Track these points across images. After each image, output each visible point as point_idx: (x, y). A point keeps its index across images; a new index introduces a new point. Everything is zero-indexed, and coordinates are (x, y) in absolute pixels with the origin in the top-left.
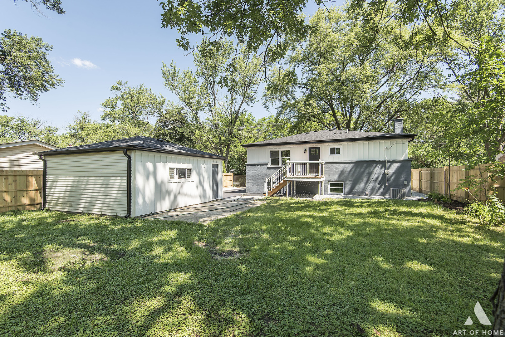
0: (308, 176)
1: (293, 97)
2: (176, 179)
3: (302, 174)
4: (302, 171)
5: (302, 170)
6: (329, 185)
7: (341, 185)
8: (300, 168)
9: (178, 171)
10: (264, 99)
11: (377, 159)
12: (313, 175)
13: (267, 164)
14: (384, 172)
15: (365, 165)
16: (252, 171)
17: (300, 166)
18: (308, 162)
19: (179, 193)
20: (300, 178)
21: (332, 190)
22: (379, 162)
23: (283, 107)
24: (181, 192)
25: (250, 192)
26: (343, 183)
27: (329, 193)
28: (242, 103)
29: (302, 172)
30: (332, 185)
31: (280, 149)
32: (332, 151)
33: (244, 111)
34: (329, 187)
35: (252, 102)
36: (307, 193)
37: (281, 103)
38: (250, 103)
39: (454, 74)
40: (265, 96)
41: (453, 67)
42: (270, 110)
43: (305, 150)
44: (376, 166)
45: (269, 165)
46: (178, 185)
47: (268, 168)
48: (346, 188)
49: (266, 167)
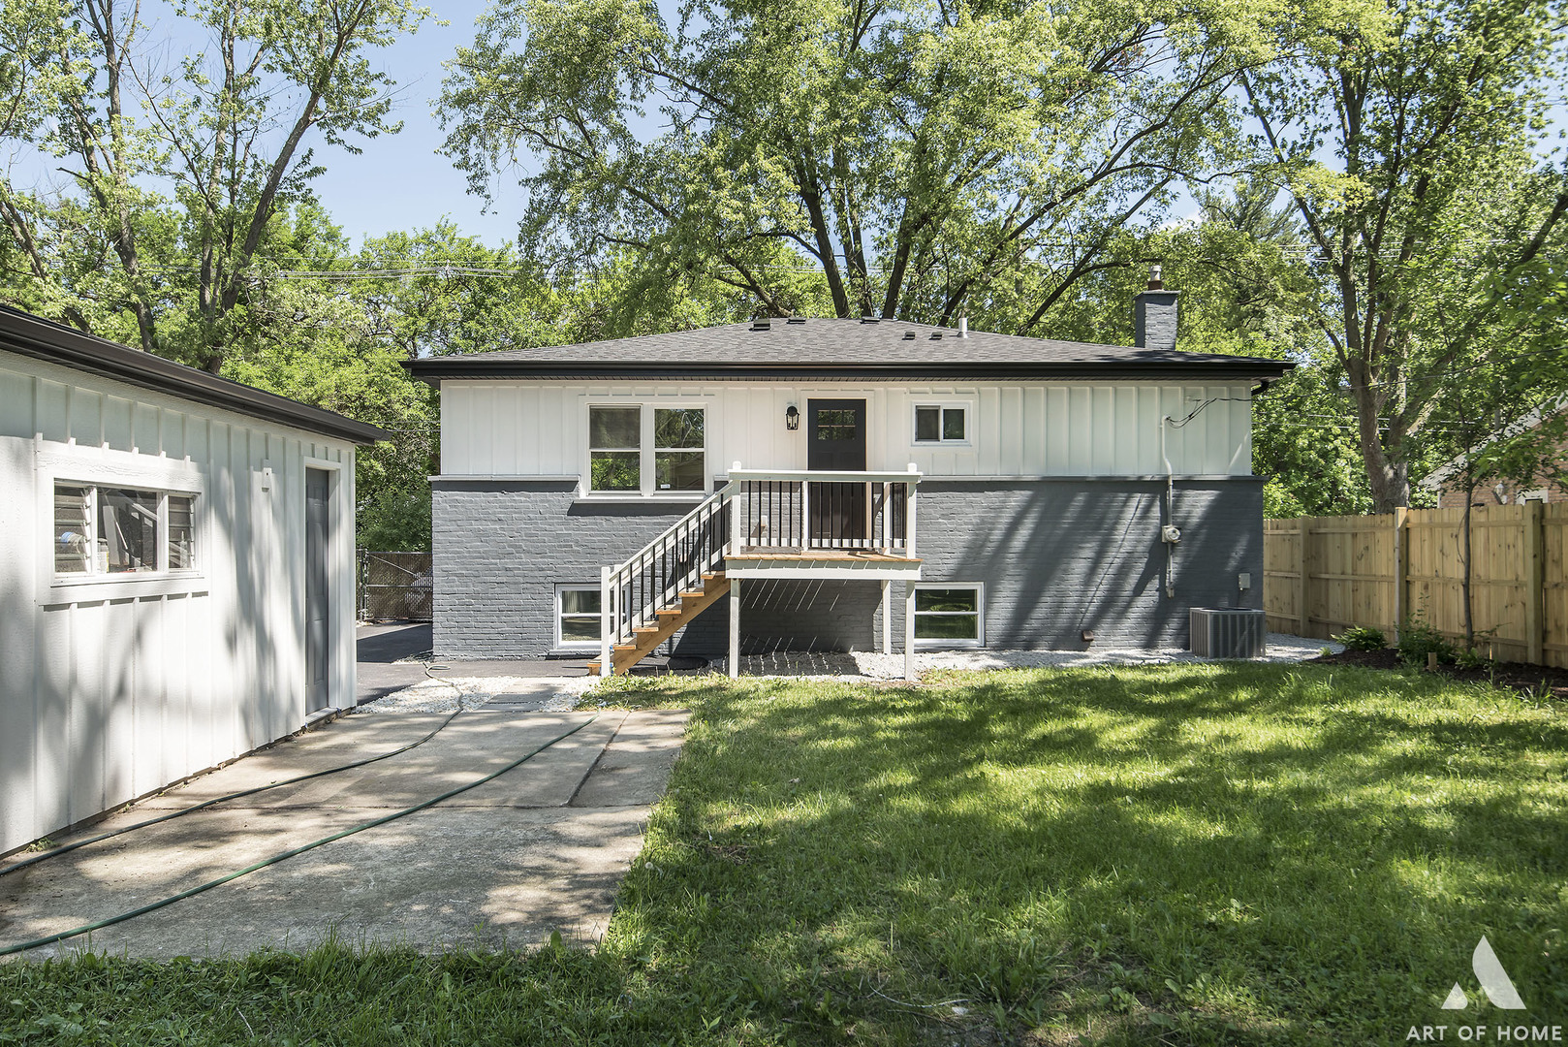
0: (807, 554)
1: (619, 133)
2: (97, 575)
3: (774, 542)
4: (775, 526)
5: (775, 520)
6: (911, 602)
7: (967, 598)
8: (765, 509)
9: (109, 511)
10: (458, 119)
11: (1129, 470)
12: (835, 549)
13: (569, 486)
14: (1160, 534)
15: (1080, 499)
16: (476, 525)
17: (765, 499)
18: (806, 477)
19: (121, 691)
20: (766, 564)
21: (923, 627)
22: (1138, 485)
23: (557, 179)
24: (133, 682)
25: (461, 655)
26: (979, 587)
27: (912, 641)
28: (303, 125)
29: (775, 533)
30: (925, 599)
31: (651, 399)
32: (927, 425)
33: (308, 169)
34: (911, 611)
35: (361, 130)
36: (798, 648)
37: (546, 154)
38: (351, 136)
39: (1267, 138)
40: (463, 101)
41: (1265, 104)
42: (491, 184)
43: (792, 411)
44: (1125, 503)
45: (584, 493)
46: (112, 625)
47: (578, 510)
48: (993, 614)
49: (563, 500)
